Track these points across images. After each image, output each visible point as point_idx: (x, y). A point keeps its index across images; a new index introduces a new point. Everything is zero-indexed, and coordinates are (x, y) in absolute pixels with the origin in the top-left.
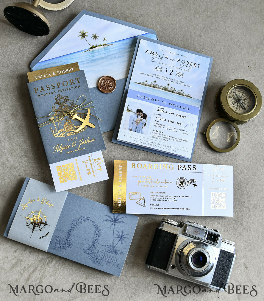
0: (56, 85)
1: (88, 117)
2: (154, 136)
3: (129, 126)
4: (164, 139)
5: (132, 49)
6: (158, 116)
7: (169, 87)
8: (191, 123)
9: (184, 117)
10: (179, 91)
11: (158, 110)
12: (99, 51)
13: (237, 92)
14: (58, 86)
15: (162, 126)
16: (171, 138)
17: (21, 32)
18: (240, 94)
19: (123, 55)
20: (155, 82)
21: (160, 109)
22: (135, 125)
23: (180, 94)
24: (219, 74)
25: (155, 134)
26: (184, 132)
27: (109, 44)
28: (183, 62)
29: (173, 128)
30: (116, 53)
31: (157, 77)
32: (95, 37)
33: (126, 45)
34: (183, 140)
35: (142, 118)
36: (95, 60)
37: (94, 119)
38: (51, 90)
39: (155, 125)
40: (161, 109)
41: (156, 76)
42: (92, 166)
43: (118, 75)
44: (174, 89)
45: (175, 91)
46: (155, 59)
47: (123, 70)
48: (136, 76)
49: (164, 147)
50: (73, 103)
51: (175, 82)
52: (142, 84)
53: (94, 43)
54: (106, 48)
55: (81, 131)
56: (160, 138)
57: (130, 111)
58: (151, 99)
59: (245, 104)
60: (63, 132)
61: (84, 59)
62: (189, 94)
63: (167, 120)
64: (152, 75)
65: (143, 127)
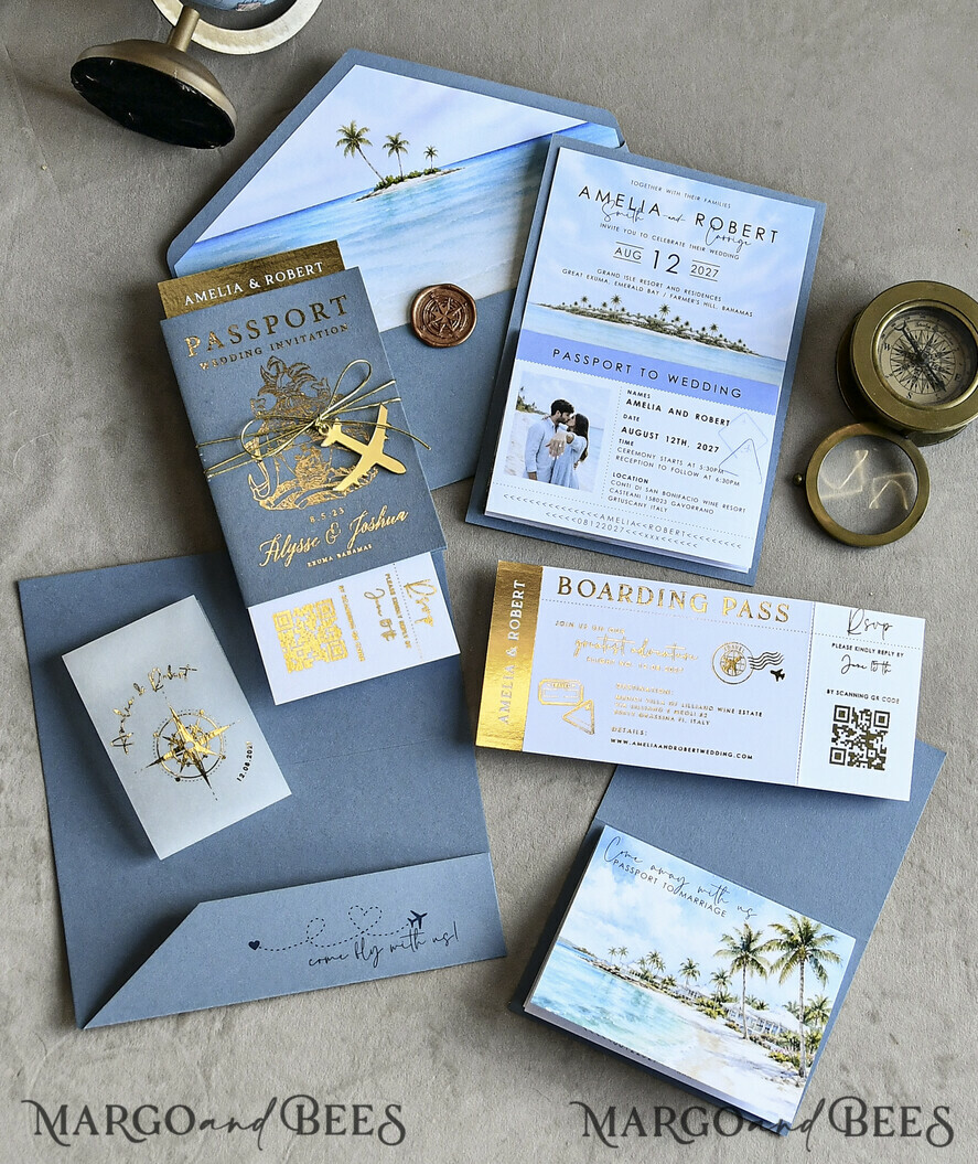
0: (262, 326)
1: (379, 435)
2: (617, 496)
3: (528, 464)
4: (655, 503)
5: (532, 182)
6: (630, 425)
7: (669, 318)
8: (750, 443)
9: (722, 422)
10: (704, 329)
11: (629, 402)
12: (411, 196)
13: (911, 326)
14: (270, 330)
15: (646, 459)
16: (677, 501)
17: (127, 132)
18: (925, 333)
19: (497, 205)
20: (616, 300)
21: (634, 398)
22: (547, 458)
23: (708, 342)
24: (849, 261)
25: (619, 488)
26: (726, 476)
27: (446, 170)
28: (717, 224)
29: (685, 463)
30: (473, 201)
31: (624, 282)
32: (396, 145)
33: (506, 169)
34: (721, 505)
35: (571, 434)
36: (399, 227)
37: (400, 441)
38: (247, 344)
39: (621, 455)
40: (639, 399)
41: (619, 281)
42: (397, 608)
43: (481, 279)
44: (687, 324)
45: (691, 330)
46: (613, 217)
47: (501, 262)
48: (548, 284)
49: (656, 534)
50: (325, 387)
51: (689, 297)
52: (568, 311)
53: (391, 166)
54: (437, 182)
55: (355, 485)
56: (638, 501)
58: (601, 362)
59: (943, 371)
60: (293, 491)
61: (357, 228)
62: (740, 341)
63: (662, 437)
64: (605, 277)
65: (576, 465)
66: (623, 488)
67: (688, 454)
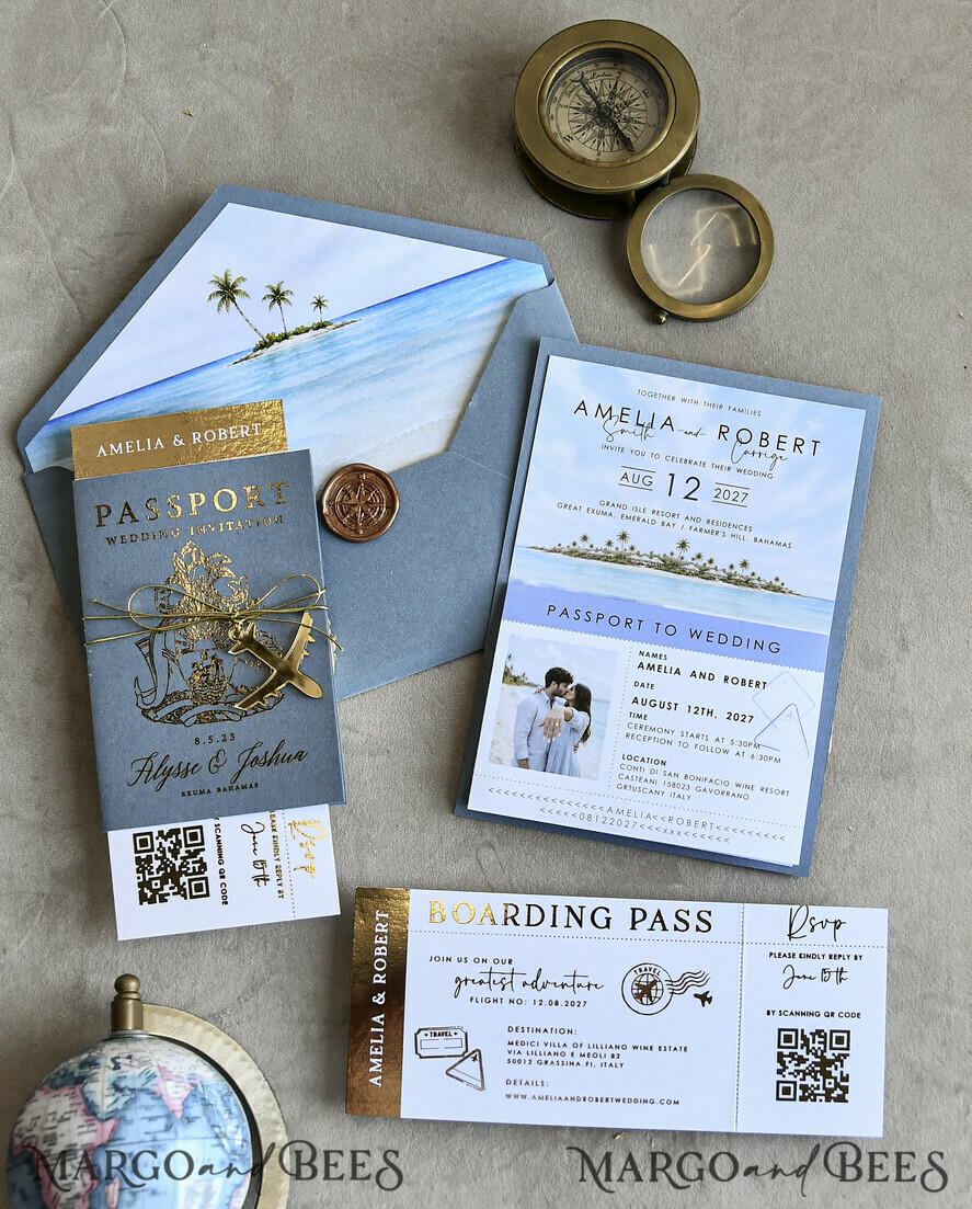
2: (628, 782)
3: (517, 749)
4: (675, 790)
6: (642, 693)
7: (688, 555)
8: (792, 708)
9: (757, 685)
10: (732, 567)
15: (664, 736)
16: (703, 785)
20: (623, 537)
21: (647, 661)
22: (539, 741)
23: (737, 583)
25: (630, 773)
26: (763, 751)
28: (744, 436)
29: (712, 739)
31: (632, 514)
34: (757, 788)
35: (569, 709)
39: (631, 732)
40: (653, 661)
41: (626, 513)
44: (711, 561)
45: (716, 569)
46: (616, 436)
49: (676, 829)
51: (712, 528)
52: (565, 553)
56: (654, 787)
57: (516, 680)
58: (606, 618)
62: (777, 579)
63: (683, 708)
64: (608, 509)
65: (576, 747)
66: (635, 773)
67: (717, 727)
